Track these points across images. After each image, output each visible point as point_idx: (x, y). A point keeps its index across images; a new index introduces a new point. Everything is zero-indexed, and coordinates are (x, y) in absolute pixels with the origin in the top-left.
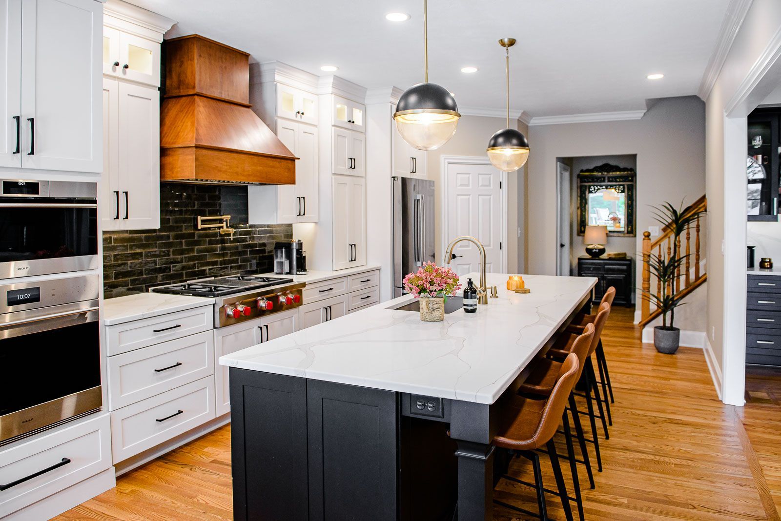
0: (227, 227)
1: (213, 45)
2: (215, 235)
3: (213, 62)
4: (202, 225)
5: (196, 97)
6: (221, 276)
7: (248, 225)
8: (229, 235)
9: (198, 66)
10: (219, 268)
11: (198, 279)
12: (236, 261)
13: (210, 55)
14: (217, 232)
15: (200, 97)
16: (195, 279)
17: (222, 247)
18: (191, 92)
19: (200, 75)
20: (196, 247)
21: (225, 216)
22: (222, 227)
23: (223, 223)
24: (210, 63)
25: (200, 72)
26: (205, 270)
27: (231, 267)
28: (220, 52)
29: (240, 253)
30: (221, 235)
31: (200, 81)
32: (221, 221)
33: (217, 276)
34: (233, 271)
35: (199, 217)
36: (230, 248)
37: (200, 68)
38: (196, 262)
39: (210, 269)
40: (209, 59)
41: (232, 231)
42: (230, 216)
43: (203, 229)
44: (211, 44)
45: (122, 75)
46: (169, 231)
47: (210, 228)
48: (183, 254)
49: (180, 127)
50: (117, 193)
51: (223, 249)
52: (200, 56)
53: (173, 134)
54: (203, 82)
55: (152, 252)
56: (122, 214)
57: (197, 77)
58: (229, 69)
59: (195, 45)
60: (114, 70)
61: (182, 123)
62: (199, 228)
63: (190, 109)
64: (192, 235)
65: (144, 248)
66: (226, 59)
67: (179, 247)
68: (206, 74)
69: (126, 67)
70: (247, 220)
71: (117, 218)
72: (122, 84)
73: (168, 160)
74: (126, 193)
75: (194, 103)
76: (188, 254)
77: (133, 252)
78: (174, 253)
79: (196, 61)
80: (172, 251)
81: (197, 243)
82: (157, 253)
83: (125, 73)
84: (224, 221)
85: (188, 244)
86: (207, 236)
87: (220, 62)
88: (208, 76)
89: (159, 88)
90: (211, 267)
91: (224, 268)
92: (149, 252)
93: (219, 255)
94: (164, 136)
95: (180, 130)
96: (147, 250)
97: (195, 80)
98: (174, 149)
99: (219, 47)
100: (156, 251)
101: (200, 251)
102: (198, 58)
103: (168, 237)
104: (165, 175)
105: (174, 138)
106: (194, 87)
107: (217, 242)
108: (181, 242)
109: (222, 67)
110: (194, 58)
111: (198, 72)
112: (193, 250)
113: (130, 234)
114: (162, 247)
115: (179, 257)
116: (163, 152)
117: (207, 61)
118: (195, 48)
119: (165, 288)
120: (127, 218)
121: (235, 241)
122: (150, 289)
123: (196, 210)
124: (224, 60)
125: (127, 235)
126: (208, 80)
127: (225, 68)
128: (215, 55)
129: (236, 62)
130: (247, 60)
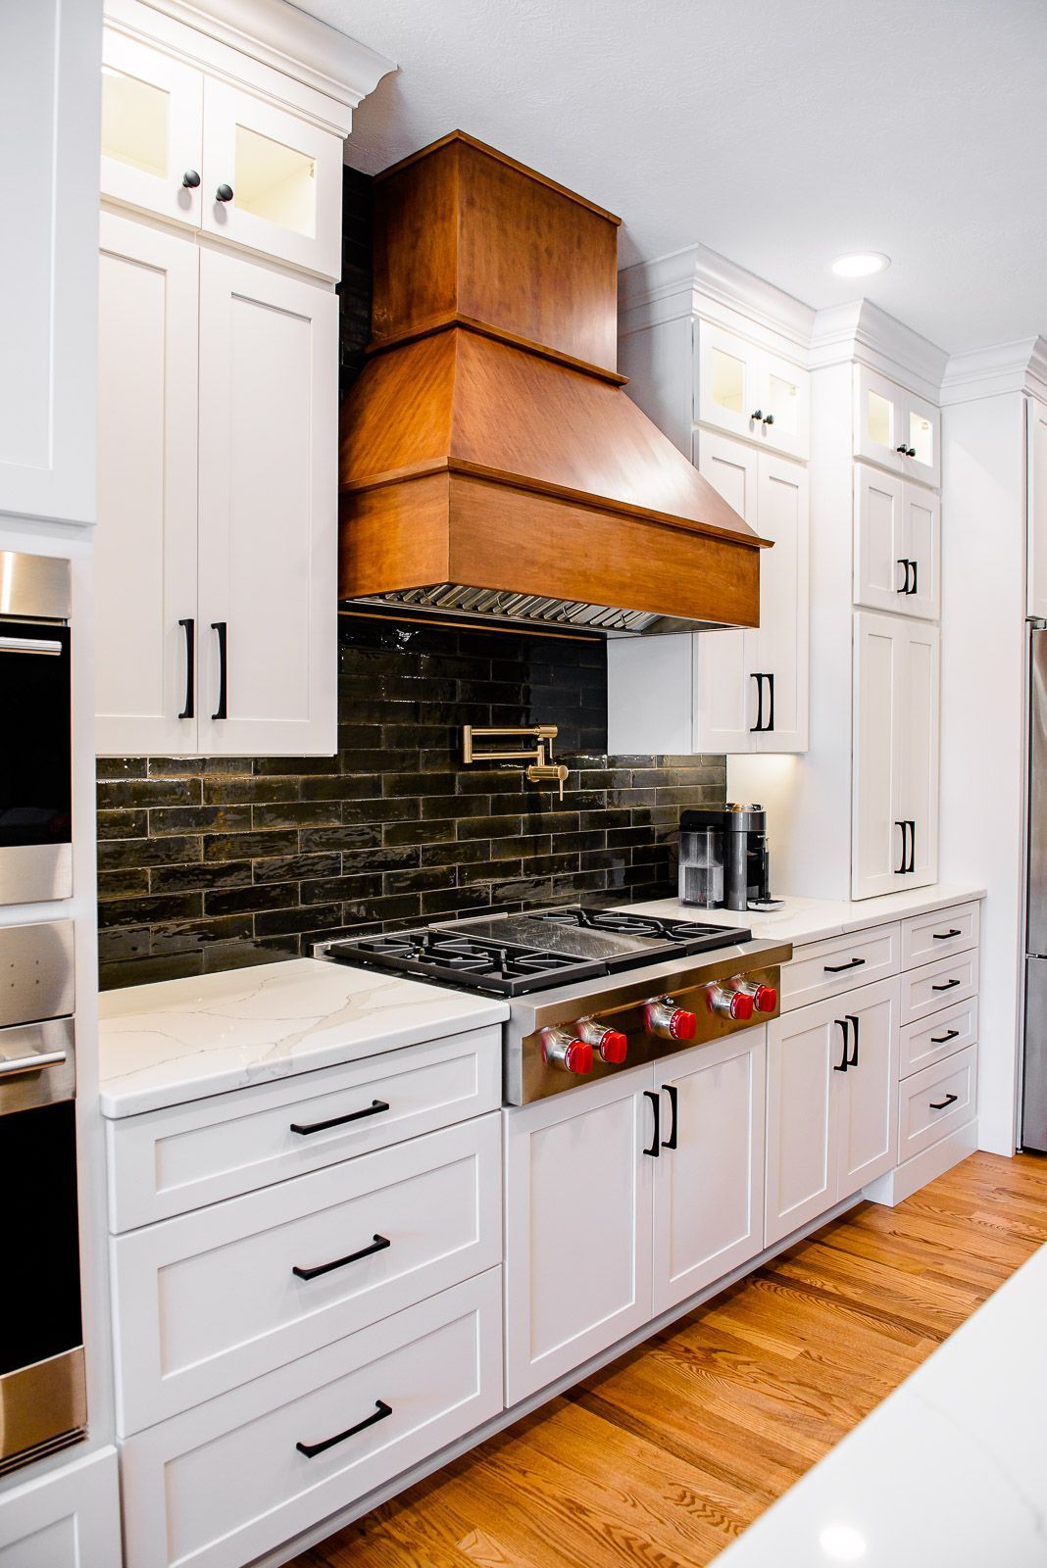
0: (548, 762)
1: (510, 173)
2: (512, 783)
3: (509, 227)
4: (474, 752)
5: (458, 333)
6: (528, 906)
7: (605, 756)
8: (553, 784)
9: (465, 236)
10: (523, 882)
11: (462, 916)
12: (572, 863)
13: (501, 205)
14: (519, 774)
15: (467, 334)
16: (452, 917)
17: (532, 819)
18: (444, 319)
19: (471, 265)
20: (457, 820)
21: (543, 729)
22: (533, 761)
23: (536, 749)
24: (503, 230)
25: (471, 255)
26: (482, 889)
27: (558, 882)
29: (583, 840)
30: (530, 786)
31: (470, 281)
32: (530, 742)
33: (517, 908)
34: (562, 895)
35: (467, 728)
36: (552, 825)
37: (472, 242)
38: (457, 865)
39: (496, 887)
40: (499, 218)
41: (563, 774)
42: (555, 729)
43: (477, 765)
44: (505, 170)
45: (210, 226)
46: (378, 771)
47: (496, 763)
48: (418, 839)
49: (405, 422)
50: (189, 625)
51: (535, 826)
52: (471, 203)
53: (383, 446)
54: (477, 289)
55: (325, 830)
56: (207, 702)
57: (461, 271)
58: (559, 258)
59: (457, 166)
60: (185, 204)
61: (411, 411)
62: (467, 760)
63: (439, 367)
64: (447, 783)
65: (300, 819)
66: (550, 226)
67: (405, 819)
68: (488, 262)
69: (225, 195)
70: (602, 745)
71: (189, 713)
72: (211, 255)
73: (367, 528)
74: (221, 628)
75: (453, 350)
76: (432, 839)
77: (265, 829)
78: (392, 837)
79: (458, 218)
80: (387, 832)
81: (461, 807)
82: (340, 835)
83: (221, 218)
84: (539, 743)
85: (434, 808)
86: (491, 785)
87: (533, 231)
88: (495, 268)
89: (337, 285)
90: (499, 881)
91: (538, 883)
92: (317, 831)
93: (522, 845)
94: (357, 457)
95: (406, 428)
96: (309, 825)
97: (454, 278)
98: (384, 490)
99: (529, 182)
100: (335, 830)
101: (468, 831)
102: (465, 209)
103: (374, 787)
104: (356, 579)
105: (386, 455)
106: (452, 303)
107: (517, 806)
108: (414, 804)
109: (536, 247)
110: (451, 210)
111: (465, 254)
112: (449, 825)
113: (257, 772)
114: (354, 818)
115: (404, 850)
116: (352, 502)
117: (494, 222)
118: (456, 173)
119: (361, 946)
120: (222, 714)
121: (571, 802)
122: (317, 947)
123: (459, 706)
124: (544, 229)
125: (247, 778)
126: (497, 284)
127: (548, 253)
128: (518, 208)
129: (579, 240)
130: (614, 237)
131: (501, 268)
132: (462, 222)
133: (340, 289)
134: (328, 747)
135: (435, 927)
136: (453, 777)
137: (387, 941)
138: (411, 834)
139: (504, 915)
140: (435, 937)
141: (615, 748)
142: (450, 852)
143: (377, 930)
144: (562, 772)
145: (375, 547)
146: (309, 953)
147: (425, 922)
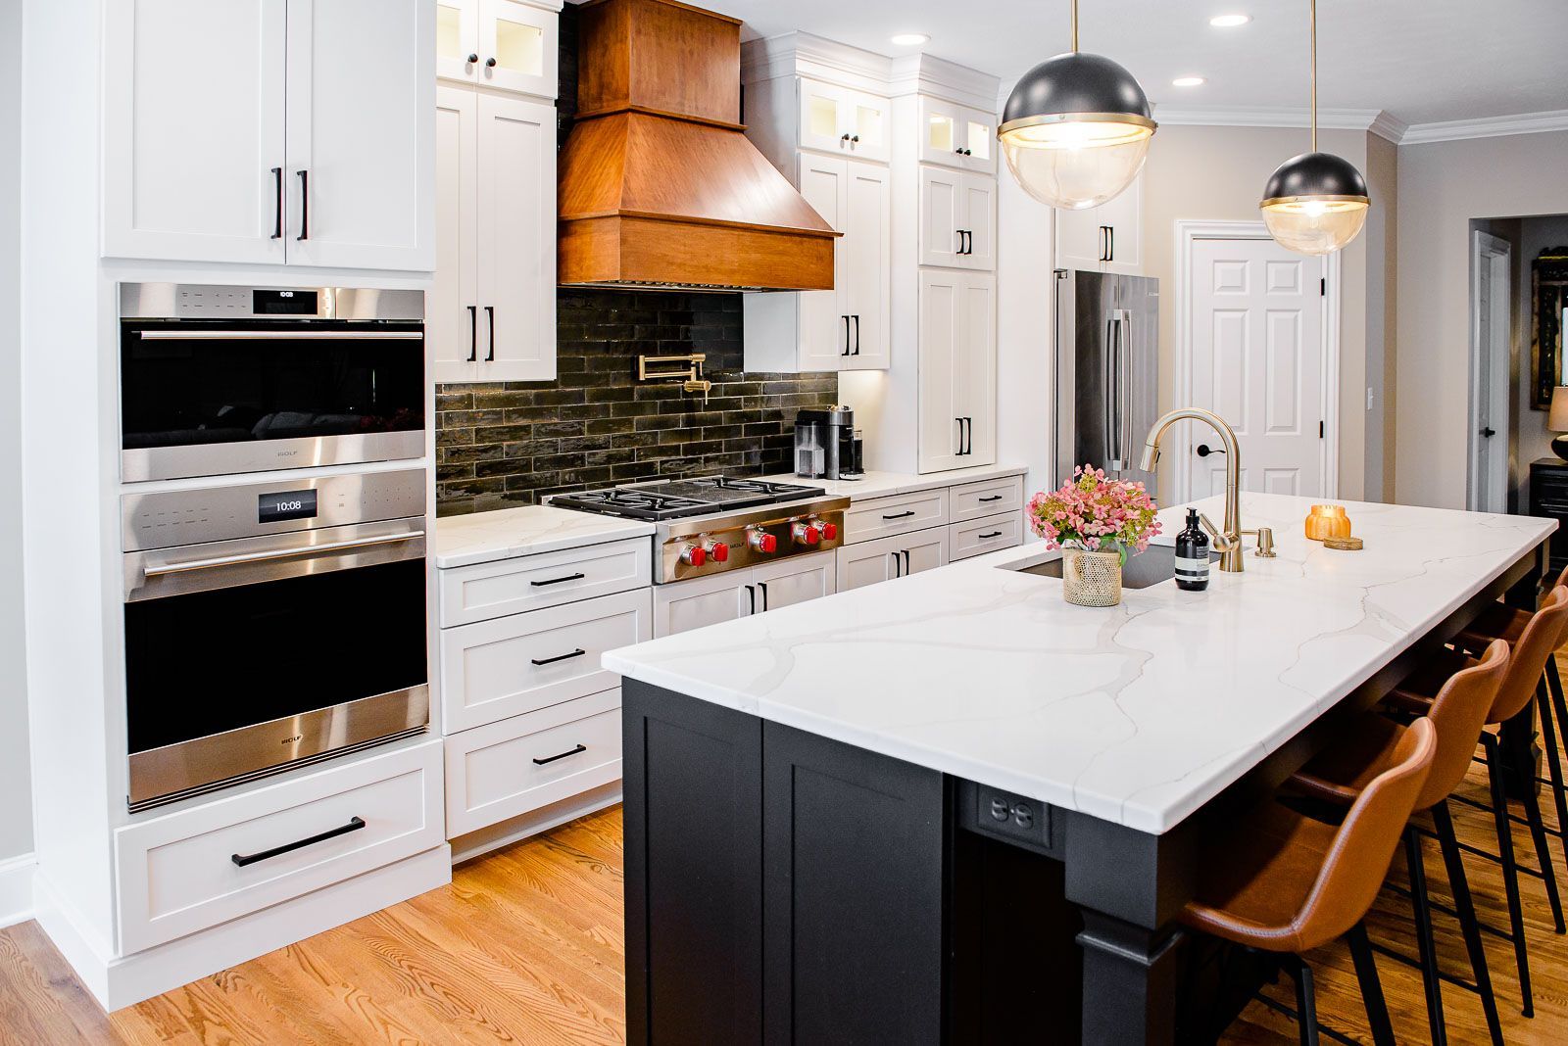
0: (698, 378)
1: (664, 7)
2: (675, 393)
3: (664, 43)
4: (646, 373)
5: (630, 115)
6: (685, 476)
7: (741, 374)
8: (701, 393)
9: (635, 51)
10: (681, 460)
11: (639, 481)
12: (716, 448)
13: (659, 29)
14: (679, 387)
15: (637, 115)
16: (633, 482)
17: (688, 417)
18: (622, 107)
19: (639, 71)
20: (636, 418)
21: (695, 356)
22: (688, 378)
23: (690, 370)
24: (660, 45)
25: (639, 64)
26: (652, 464)
27: (707, 460)
28: (680, 20)
29: (726, 432)
30: (686, 394)
31: (639, 82)
32: (687, 365)
33: (678, 477)
34: (710, 468)
35: (641, 357)
36: (703, 421)
37: (639, 56)
38: (635, 447)
39: (662, 463)
40: (657, 37)
41: (708, 385)
42: (704, 356)
43: (649, 381)
44: (661, 6)
45: (483, 81)
46: (583, 385)
47: (664, 380)
48: (609, 430)
49: (597, 177)
50: (474, 309)
51: (690, 421)
52: (639, 32)
53: (583, 192)
54: (644, 85)
55: (549, 425)
56: (483, 351)
57: (633, 76)
59: (629, 11)
60: (469, 71)
61: (601, 170)
62: (642, 378)
63: (618, 140)
64: (629, 393)
65: (533, 419)
66: (691, 36)
67: (600, 417)
68: (650, 67)
69: (492, 63)
70: (740, 365)
71: (473, 358)
72: (484, 97)
73: (573, 243)
74: (491, 310)
75: (627, 129)
76: (619, 430)
77: (511, 424)
78: (592, 429)
79: (630, 42)
80: (588, 425)
81: (638, 409)
82: (559, 427)
83: (489, 76)
84: (693, 366)
85: (620, 410)
86: (658, 395)
87: (680, 41)
88: (654, 70)
89: (556, 101)
90: (665, 458)
91: (691, 461)
92: (543, 425)
93: (681, 434)
94: (568, 197)
95: (597, 182)
96: (539, 421)
97: (628, 81)
98: (584, 222)
99: (677, 11)
100: (555, 424)
101: (642, 425)
102: (635, 36)
103: (580, 397)
104: (567, 273)
105: (585, 199)
106: (627, 96)
107: (677, 408)
108: (607, 408)
109: (683, 51)
110: (626, 37)
112: (630, 422)
113: (506, 389)
114: (568, 416)
115: (601, 437)
116: (565, 228)
117: (653, 40)
118: (629, 15)
119: (571, 497)
120: (491, 358)
121: (712, 405)
122: (544, 498)
123: (637, 343)
124: (688, 37)
125: (501, 392)
126: (656, 79)
127: (691, 53)
128: (671, 28)
129: (713, 40)
130: (737, 34)
131: (658, 68)
132: (633, 45)
133: (557, 103)
134: (551, 374)
135: (619, 487)
136: (632, 389)
137: (588, 495)
138: (605, 427)
139: (668, 481)
140: (618, 493)
141: (748, 368)
142: (629, 439)
143: (582, 489)
144: (706, 385)
145: (578, 256)
146: (539, 502)
147: (613, 485)
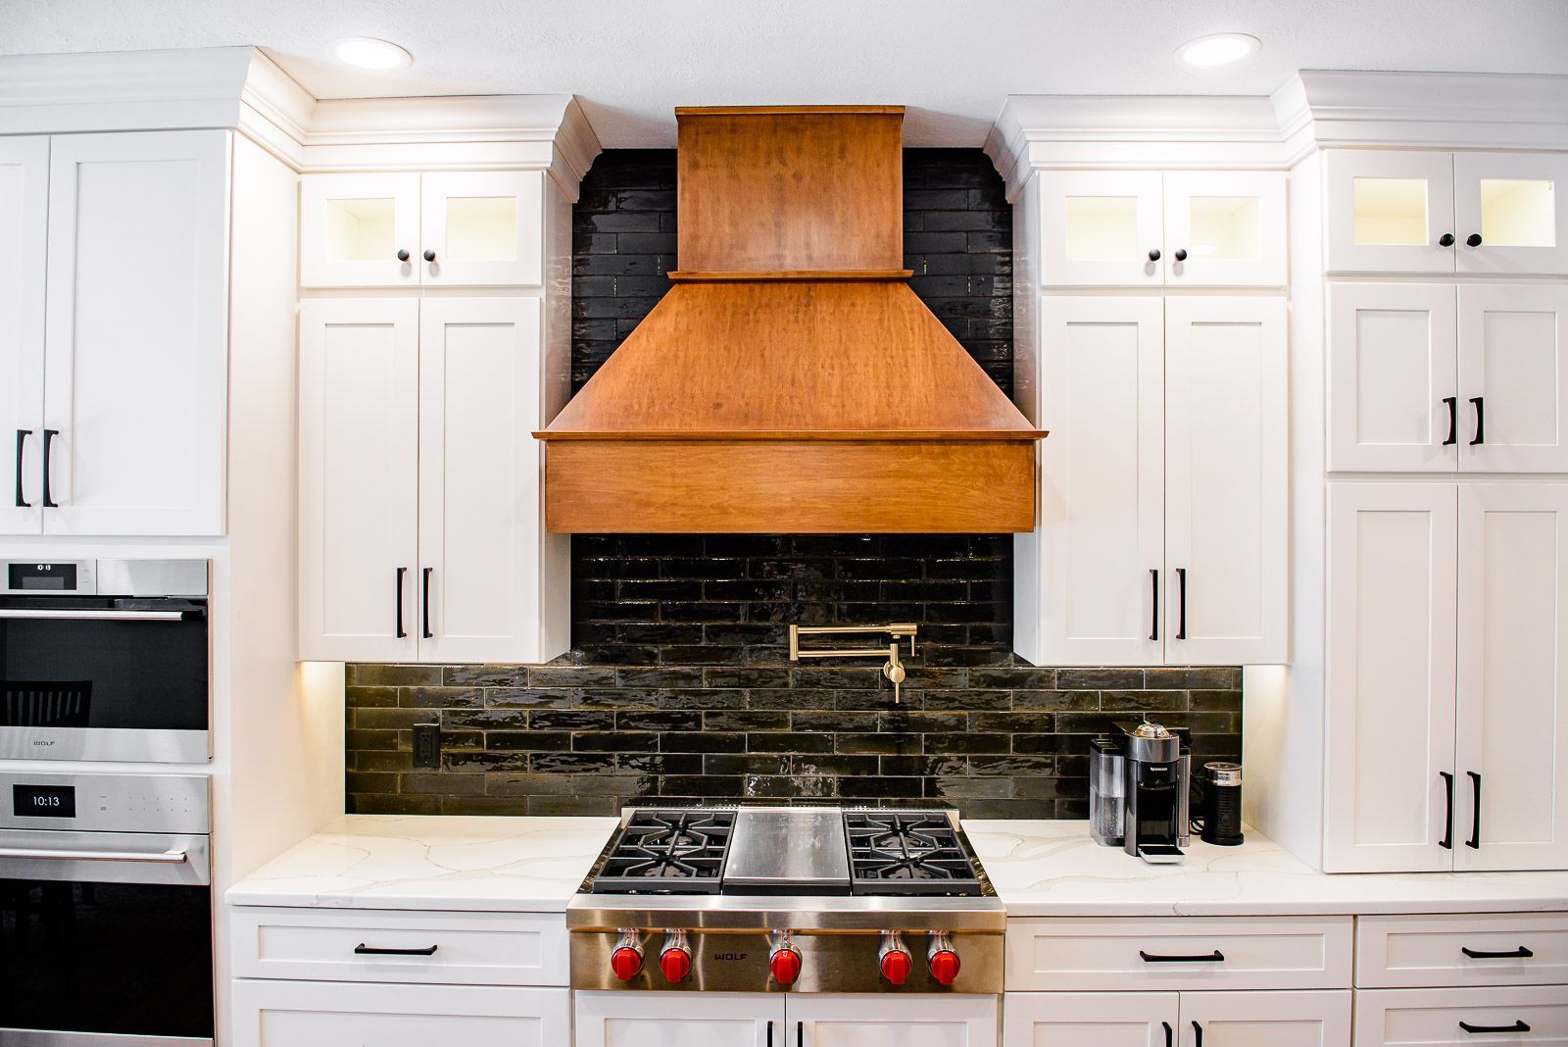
2: (863, 682)
3: (744, 171)
9: (687, 195)
13: (732, 155)
14: (867, 674)
17: (893, 717)
19: (696, 223)
20: (792, 712)
21: (895, 626)
23: (888, 647)
24: (734, 177)
25: (697, 213)
31: (694, 237)
35: (791, 628)
36: (923, 725)
39: (842, 781)
40: (731, 166)
42: (915, 627)
44: (737, 119)
51: (897, 724)
52: (697, 166)
54: (704, 241)
57: (684, 231)
58: (812, 177)
62: (796, 657)
66: (799, 151)
68: (715, 213)
69: (430, 257)
72: (430, 301)
79: (680, 184)
83: (437, 272)
87: (775, 163)
88: (725, 215)
90: (846, 777)
93: (876, 743)
97: (679, 239)
99: (769, 118)
102: (686, 174)
109: (780, 178)
111: (688, 215)
117: (723, 172)
124: (790, 155)
126: (727, 229)
127: (798, 177)
128: (756, 148)
129: (842, 151)
130: (897, 129)
131: (731, 212)
132: (683, 187)
